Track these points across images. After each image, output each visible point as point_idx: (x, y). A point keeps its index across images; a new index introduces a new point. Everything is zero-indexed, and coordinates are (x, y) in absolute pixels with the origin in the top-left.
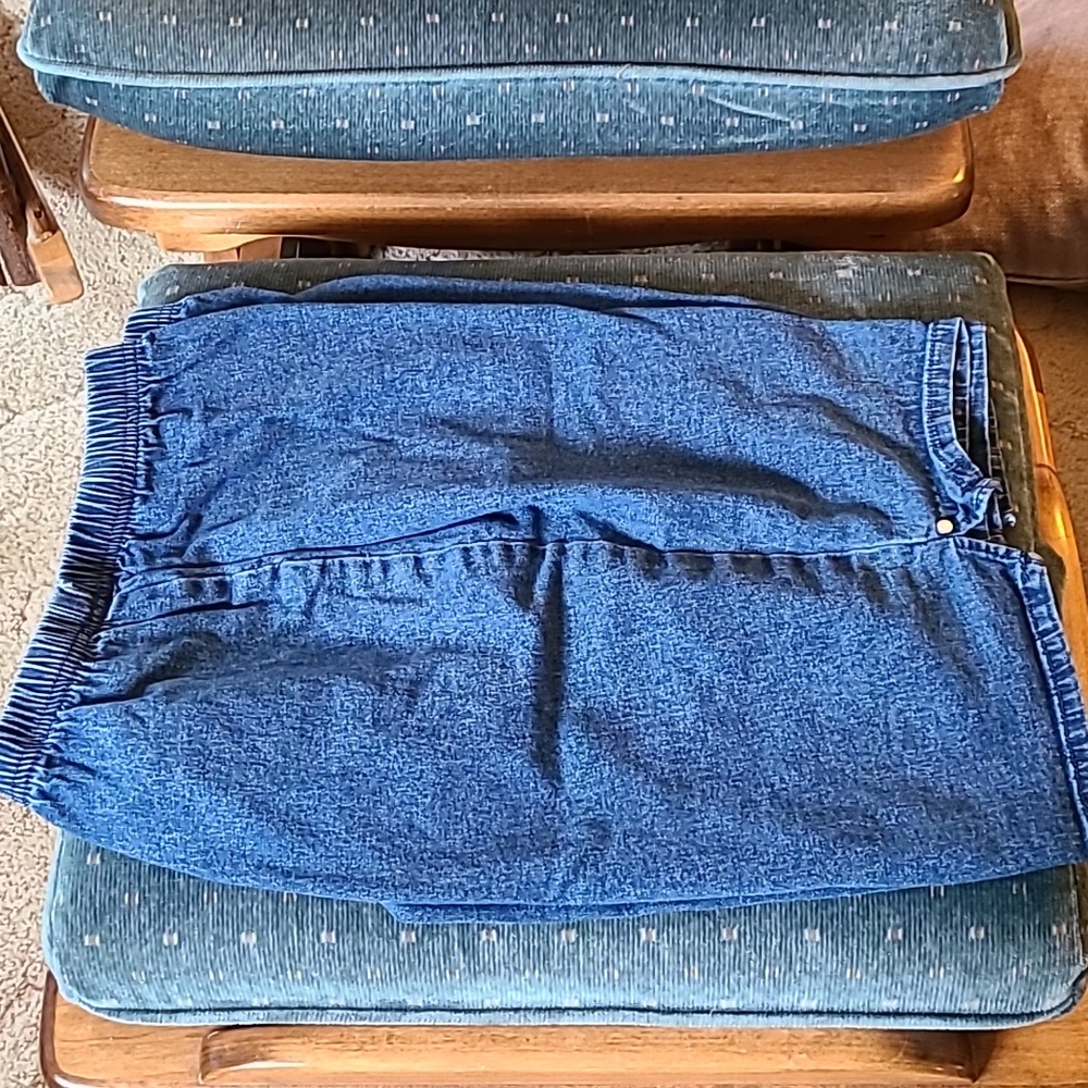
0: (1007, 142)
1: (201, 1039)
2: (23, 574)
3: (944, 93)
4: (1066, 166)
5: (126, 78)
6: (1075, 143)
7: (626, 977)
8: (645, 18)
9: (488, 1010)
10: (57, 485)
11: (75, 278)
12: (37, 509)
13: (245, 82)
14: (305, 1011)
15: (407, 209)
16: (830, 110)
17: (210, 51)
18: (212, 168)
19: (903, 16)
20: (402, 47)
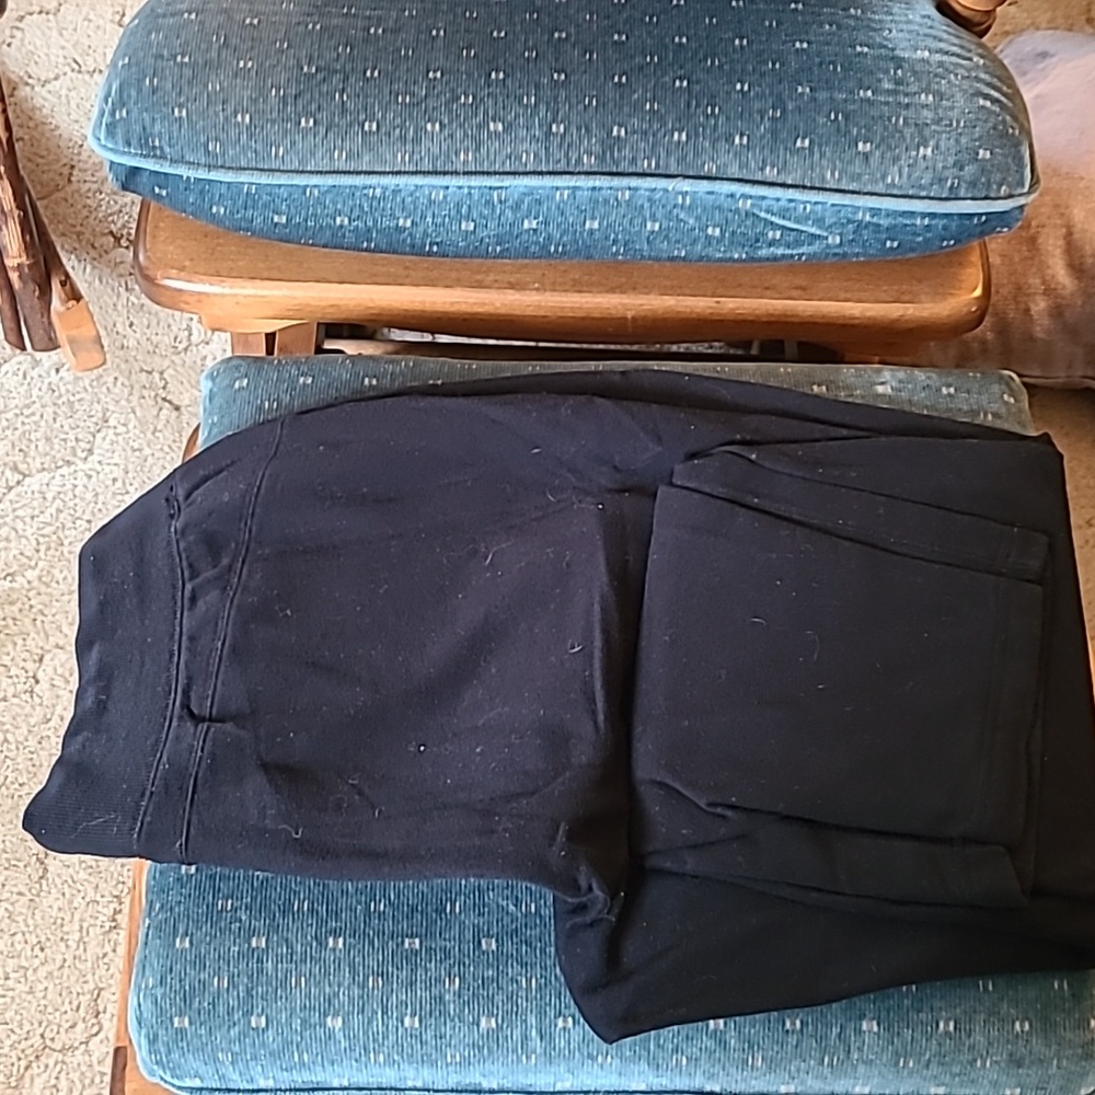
2: (36, 636)
3: (971, 215)
4: (1050, 272)
5: (200, 171)
6: (1058, 251)
7: (694, 1062)
8: (697, 135)
9: (559, 1092)
10: (69, 548)
11: (98, 347)
12: (48, 572)
13: (315, 180)
15: (457, 303)
16: (866, 227)
17: (281, 149)
18: (267, 256)
19: (937, 143)
20: (466, 153)
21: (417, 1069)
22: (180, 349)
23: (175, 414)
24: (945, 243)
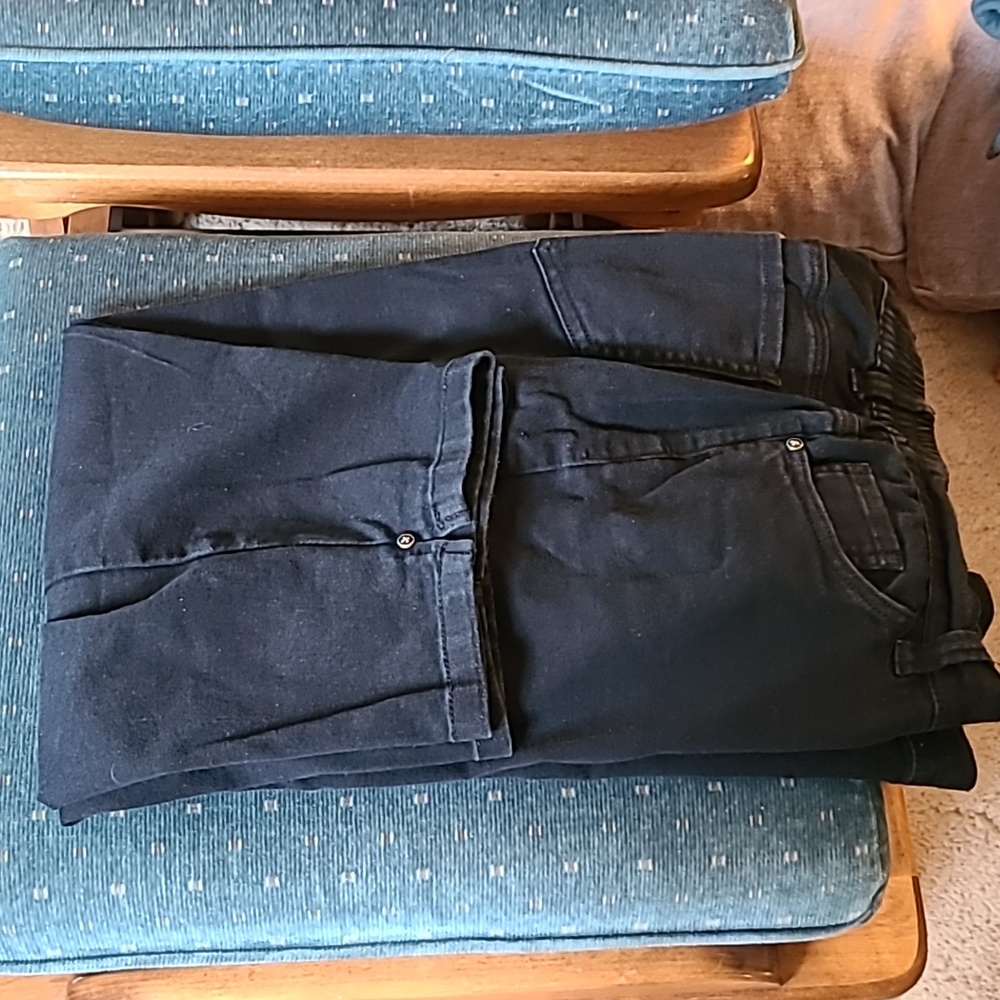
0: (775, 124)
1: (66, 984)
3: (738, 83)
6: (835, 126)
7: (476, 909)
8: (467, 5)
9: (347, 946)
13: (83, 57)
14: (172, 955)
15: (239, 182)
16: (637, 96)
17: (47, 26)
18: (45, 138)
19: (703, 10)
20: (236, 29)
24: (715, 111)
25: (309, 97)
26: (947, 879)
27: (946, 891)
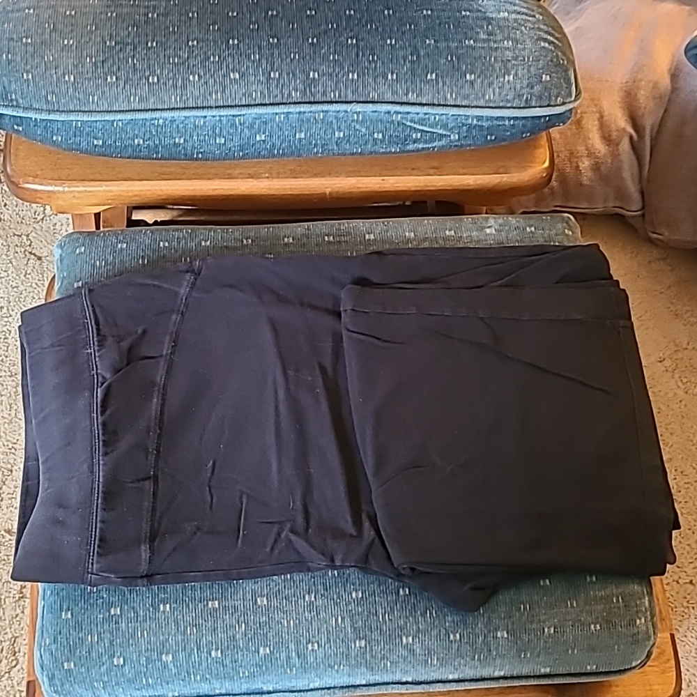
3: (540, 117)
4: (590, 142)
5: (43, 115)
6: (595, 128)
7: (394, 665)
8: (364, 74)
9: (312, 690)
13: (119, 116)
15: (216, 189)
16: (475, 127)
17: (96, 97)
18: (91, 165)
19: (516, 72)
20: (216, 94)
21: (221, 682)
22: (38, 219)
23: (38, 262)
24: (524, 135)
25: (263, 136)
26: (687, 628)
27: (686, 636)
